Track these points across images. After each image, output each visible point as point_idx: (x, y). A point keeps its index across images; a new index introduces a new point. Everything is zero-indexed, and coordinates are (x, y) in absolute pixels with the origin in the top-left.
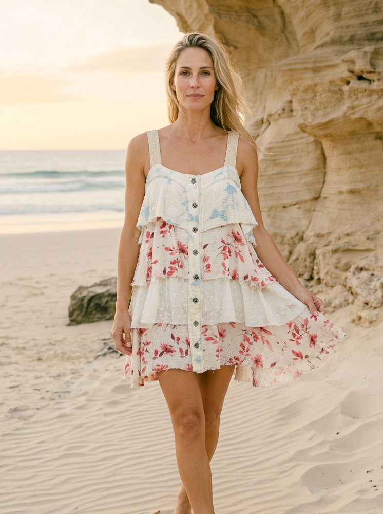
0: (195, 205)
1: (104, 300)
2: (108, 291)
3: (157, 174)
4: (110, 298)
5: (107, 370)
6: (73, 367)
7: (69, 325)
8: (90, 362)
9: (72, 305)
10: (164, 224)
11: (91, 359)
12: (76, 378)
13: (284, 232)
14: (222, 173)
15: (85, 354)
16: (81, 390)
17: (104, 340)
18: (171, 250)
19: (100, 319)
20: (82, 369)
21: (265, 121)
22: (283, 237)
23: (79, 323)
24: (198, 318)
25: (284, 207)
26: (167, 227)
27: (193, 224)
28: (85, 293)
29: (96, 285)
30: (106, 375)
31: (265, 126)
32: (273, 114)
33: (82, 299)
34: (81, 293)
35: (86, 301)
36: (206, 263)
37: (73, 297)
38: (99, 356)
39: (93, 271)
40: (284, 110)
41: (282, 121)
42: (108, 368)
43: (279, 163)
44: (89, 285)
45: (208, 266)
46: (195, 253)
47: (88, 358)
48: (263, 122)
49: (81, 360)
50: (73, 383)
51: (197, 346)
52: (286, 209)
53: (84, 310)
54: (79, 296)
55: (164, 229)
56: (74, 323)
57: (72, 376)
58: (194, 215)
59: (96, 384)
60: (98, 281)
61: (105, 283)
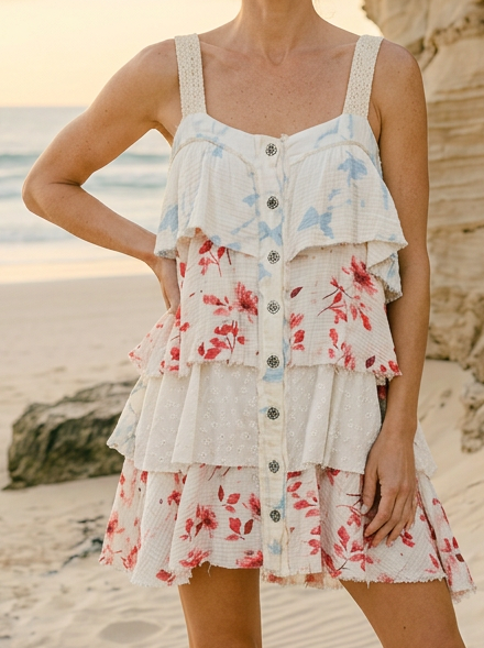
0: (272, 203)
1: (85, 433)
2: (92, 413)
3: (193, 134)
4: (96, 430)
5: (89, 589)
6: (16, 583)
7: (8, 488)
8: (55, 572)
9: (16, 445)
10: (208, 246)
11: (56, 566)
12: (24, 607)
13: (463, 286)
14: (335, 131)
15: (43, 553)
16: (33, 633)
17: (84, 522)
18: (218, 304)
19: (74, 476)
20: (36, 586)
21: (426, 44)
22: (463, 297)
23: (30, 484)
24: (278, 453)
25: (466, 231)
26: (214, 251)
27: (269, 246)
28: (43, 419)
29: (66, 400)
30: (90, 600)
31: (426, 55)
32: (445, 30)
33: (37, 432)
34: (34, 418)
35: (44, 435)
36: (296, 329)
37: (17, 427)
38: (71, 558)
39: (61, 370)
40: (467, 20)
41: (463, 44)
42: (92, 584)
43: (457, 136)
44: (52, 401)
45: (300, 336)
46: (273, 308)
47: (48, 562)
48: (422, 48)
49: (34, 566)
50: (17, 618)
51: (275, 516)
52: (469, 235)
53: (41, 455)
54: (31, 424)
55: (207, 255)
56: (21, 484)
57: (15, 601)
58: (272, 226)
59: (67, 620)
60: (71, 393)
61: (85, 395)
